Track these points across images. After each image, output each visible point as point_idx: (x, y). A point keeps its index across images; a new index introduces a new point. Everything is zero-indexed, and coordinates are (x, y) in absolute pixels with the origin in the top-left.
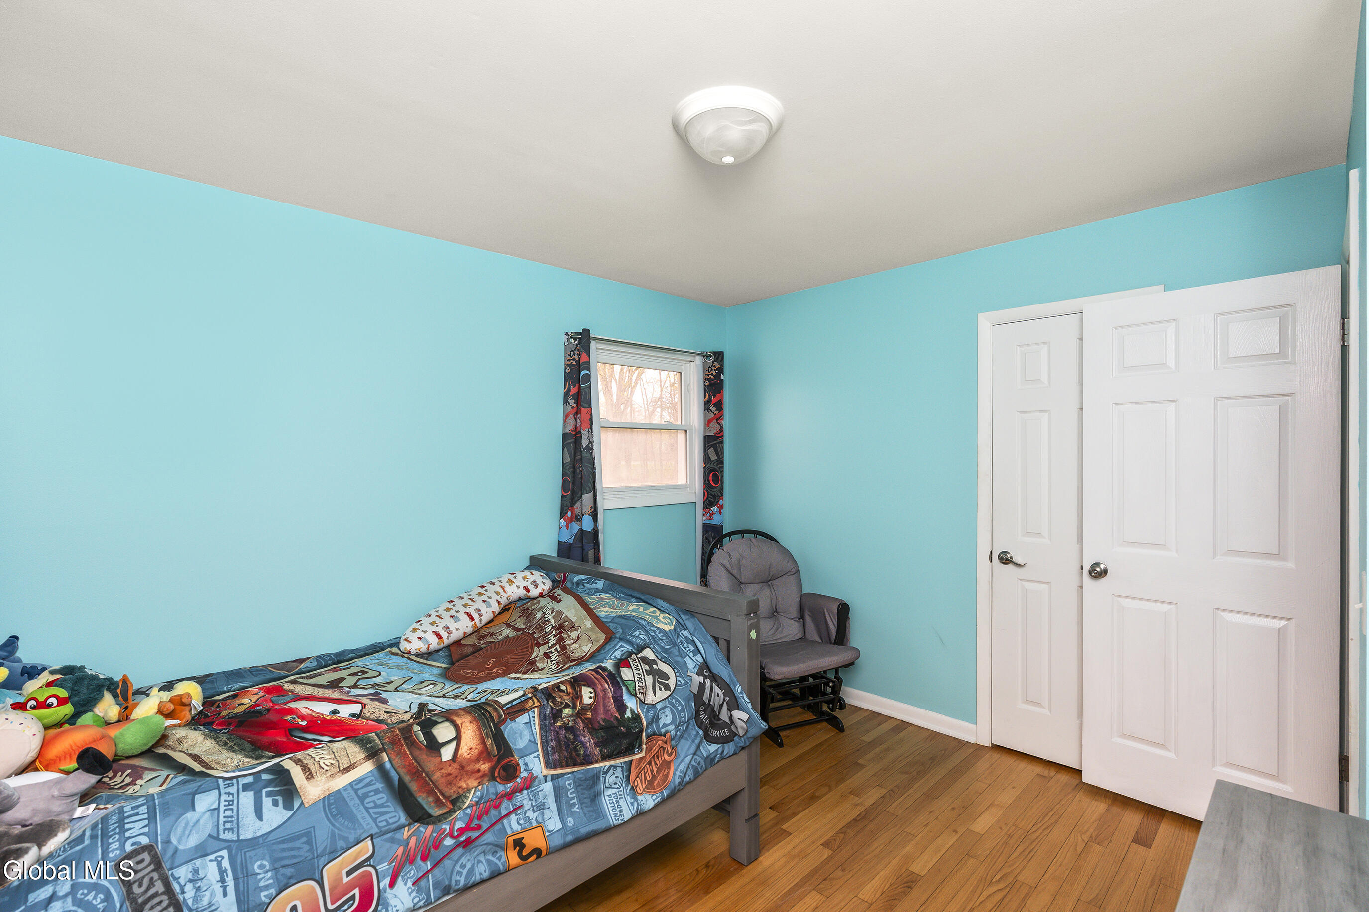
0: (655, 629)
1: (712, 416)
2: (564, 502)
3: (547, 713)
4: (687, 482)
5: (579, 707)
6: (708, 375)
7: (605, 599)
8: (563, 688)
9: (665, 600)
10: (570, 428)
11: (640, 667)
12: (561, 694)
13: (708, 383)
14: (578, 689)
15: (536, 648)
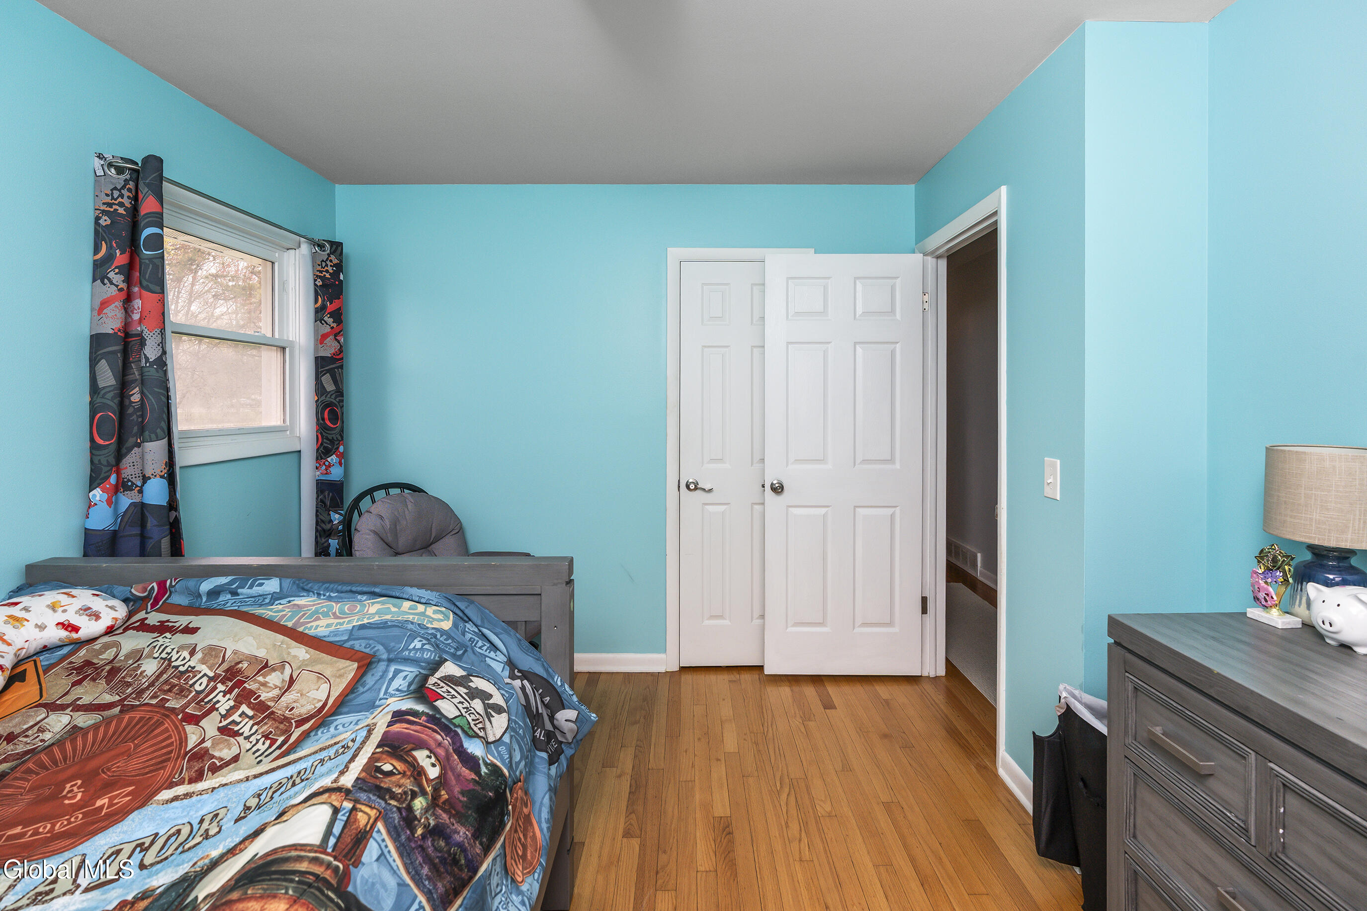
0: (433, 631)
1: (327, 329)
2: (94, 457)
3: (396, 822)
4: (284, 421)
5: (429, 789)
6: (321, 272)
7: (306, 606)
8: (387, 767)
9: (420, 587)
10: (112, 323)
11: (453, 692)
12: (394, 779)
13: (321, 283)
14: (410, 759)
15: (189, 728)
